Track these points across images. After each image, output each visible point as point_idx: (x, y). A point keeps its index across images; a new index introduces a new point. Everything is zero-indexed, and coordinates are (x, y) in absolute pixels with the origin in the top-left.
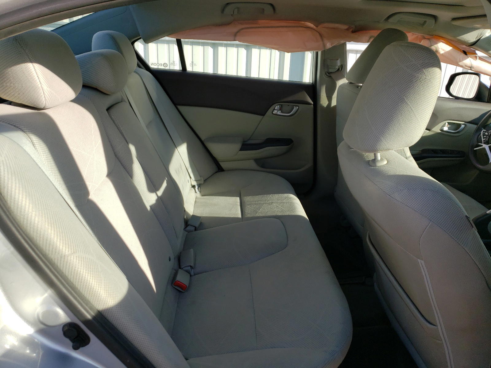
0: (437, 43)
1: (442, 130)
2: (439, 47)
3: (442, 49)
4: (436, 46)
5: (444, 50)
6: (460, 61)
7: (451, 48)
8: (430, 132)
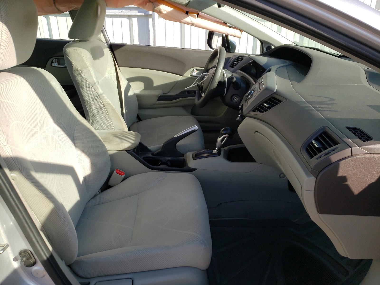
0: (159, 6)
1: (192, 76)
2: (161, 8)
3: (164, 10)
4: (158, 7)
5: (166, 11)
6: (182, 20)
7: (172, 9)
8: (183, 77)
